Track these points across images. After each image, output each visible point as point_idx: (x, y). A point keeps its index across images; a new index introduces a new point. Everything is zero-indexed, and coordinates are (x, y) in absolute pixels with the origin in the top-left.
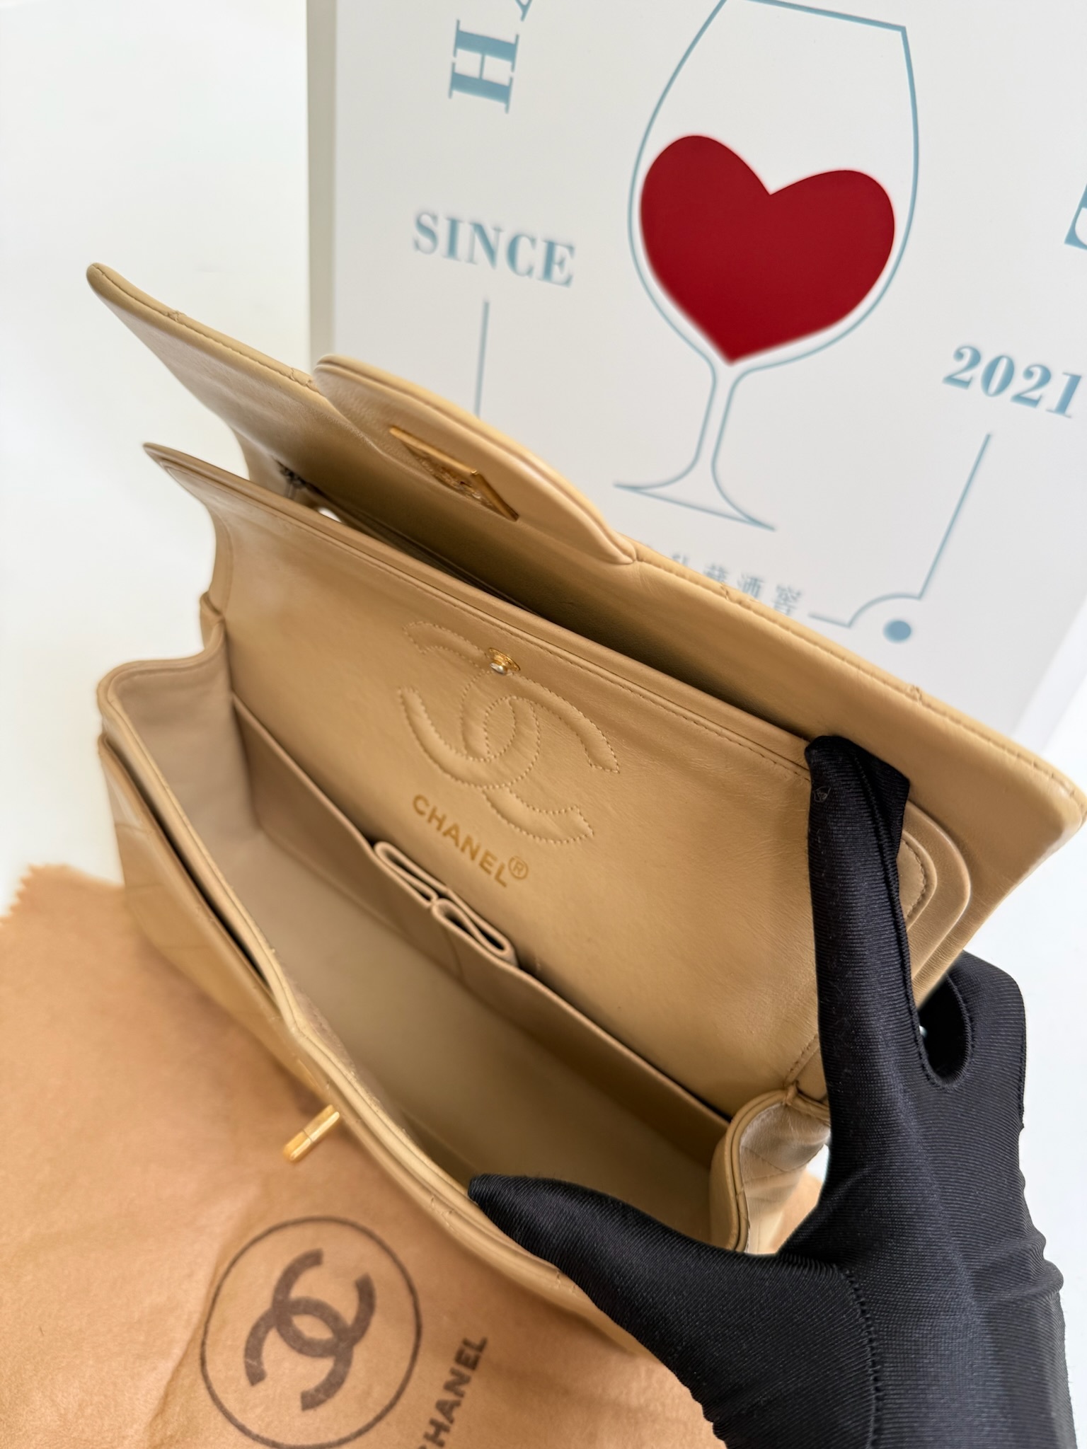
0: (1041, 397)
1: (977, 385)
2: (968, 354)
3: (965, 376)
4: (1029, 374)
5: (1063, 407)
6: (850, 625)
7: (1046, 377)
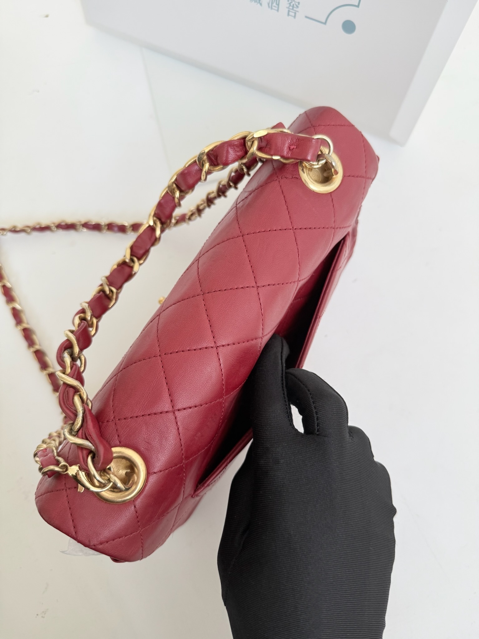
6: (325, 23)
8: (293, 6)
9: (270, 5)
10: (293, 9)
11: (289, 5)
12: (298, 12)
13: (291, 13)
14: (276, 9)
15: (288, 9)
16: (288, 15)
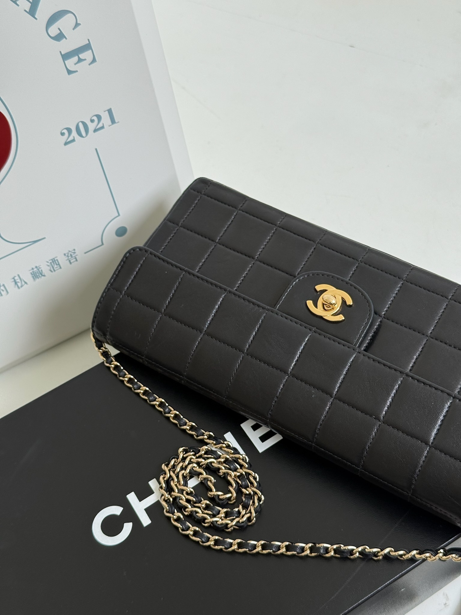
0: (103, 124)
1: (77, 137)
2: (65, 131)
3: (71, 138)
4: (92, 121)
5: (113, 121)
6: (103, 244)
7: (99, 117)
8: (71, 255)
9: (52, 270)
10: (72, 257)
11: (67, 258)
12: (77, 255)
13: (72, 261)
14: (59, 268)
15: (68, 261)
16: (71, 263)
